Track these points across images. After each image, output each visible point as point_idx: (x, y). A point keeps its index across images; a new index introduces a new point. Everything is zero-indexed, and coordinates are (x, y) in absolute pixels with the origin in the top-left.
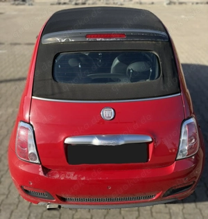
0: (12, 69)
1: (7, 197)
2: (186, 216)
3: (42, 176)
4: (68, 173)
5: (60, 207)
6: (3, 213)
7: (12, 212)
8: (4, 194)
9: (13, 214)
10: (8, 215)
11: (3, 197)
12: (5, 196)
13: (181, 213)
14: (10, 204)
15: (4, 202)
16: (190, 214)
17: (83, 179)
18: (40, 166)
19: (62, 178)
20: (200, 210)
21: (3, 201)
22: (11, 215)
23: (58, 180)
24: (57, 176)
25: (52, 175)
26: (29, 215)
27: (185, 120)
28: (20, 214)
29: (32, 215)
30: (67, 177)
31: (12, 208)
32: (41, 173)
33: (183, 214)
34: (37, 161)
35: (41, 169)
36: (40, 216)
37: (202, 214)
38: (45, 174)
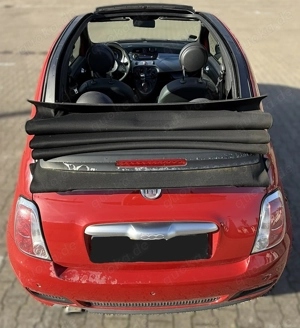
0: (22, 92)
1: (13, 286)
2: (260, 314)
3: (54, 278)
4: (92, 273)
5: (83, 310)
6: (7, 310)
7: (20, 308)
8: (8, 282)
9: (21, 311)
10: (14, 314)
11: (6, 287)
12: (11, 284)
13: (253, 310)
14: (17, 297)
15: (8, 294)
16: (265, 312)
17: (115, 282)
18: (52, 263)
19: (84, 282)
20: (279, 306)
21: (7, 291)
22: (18, 313)
23: (78, 284)
24: (76, 278)
25: (70, 276)
26: (44, 313)
27: (266, 195)
28: (30, 311)
29: (47, 313)
30: (91, 280)
31: (19, 302)
32: (53, 274)
33: (256, 311)
34: (47, 257)
35: (52, 268)
36: (58, 314)
37: (281, 311)
38: (58, 275)
